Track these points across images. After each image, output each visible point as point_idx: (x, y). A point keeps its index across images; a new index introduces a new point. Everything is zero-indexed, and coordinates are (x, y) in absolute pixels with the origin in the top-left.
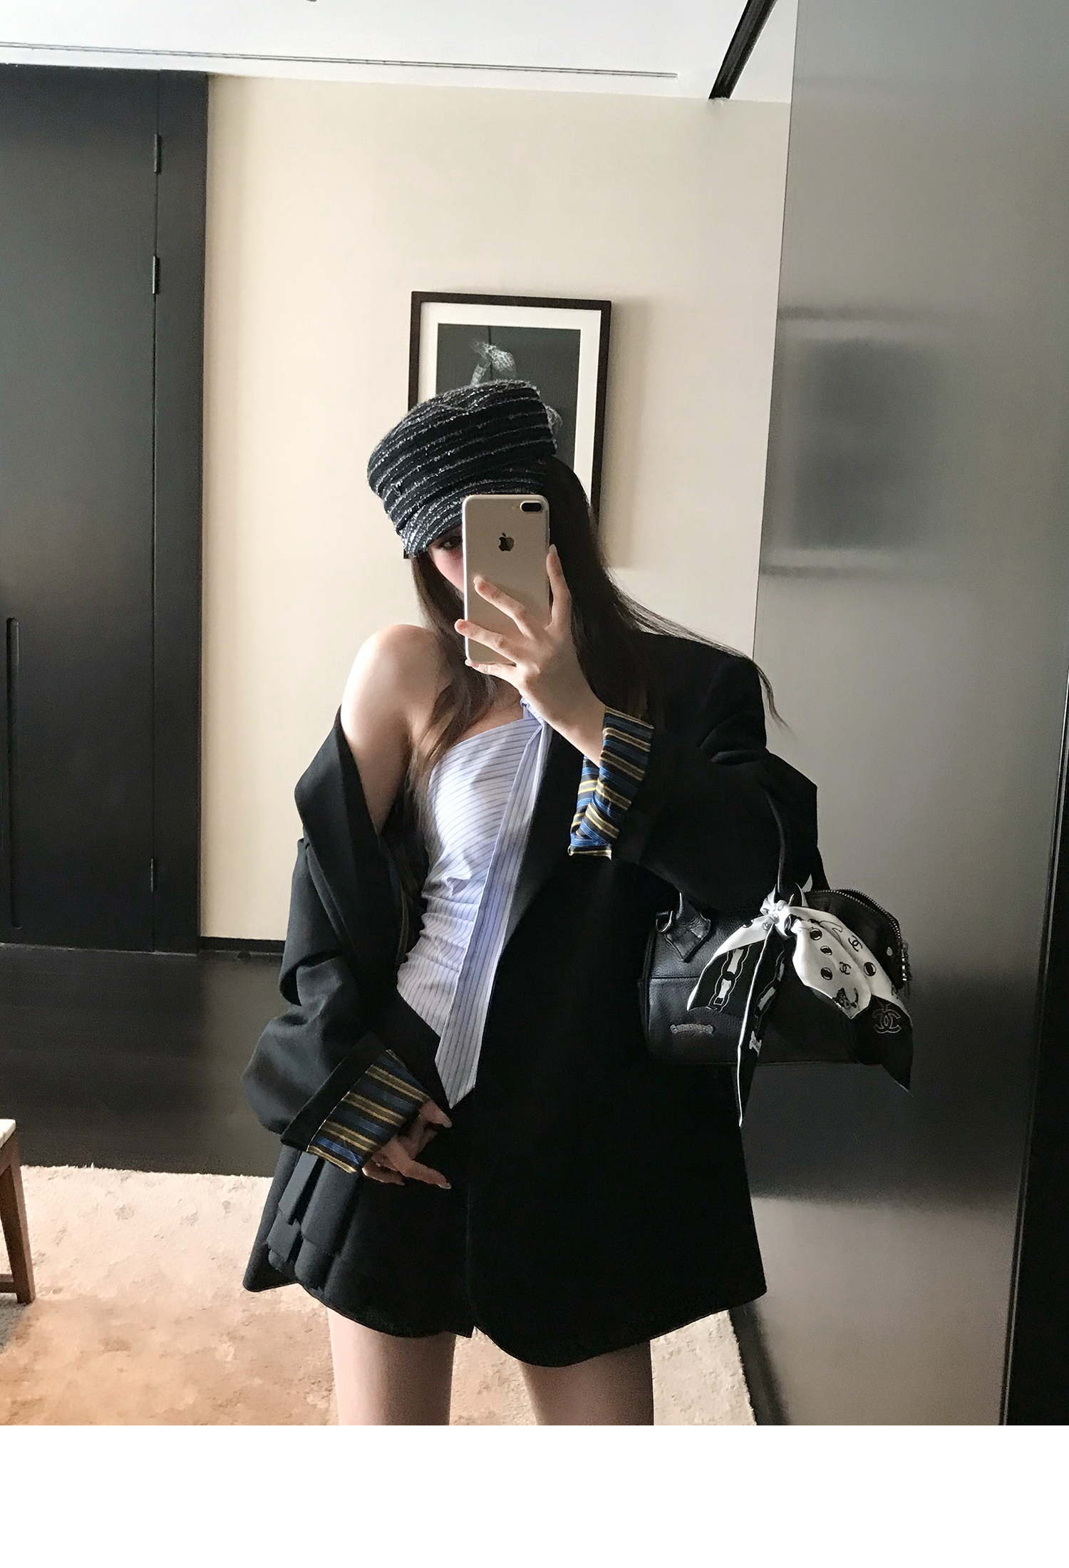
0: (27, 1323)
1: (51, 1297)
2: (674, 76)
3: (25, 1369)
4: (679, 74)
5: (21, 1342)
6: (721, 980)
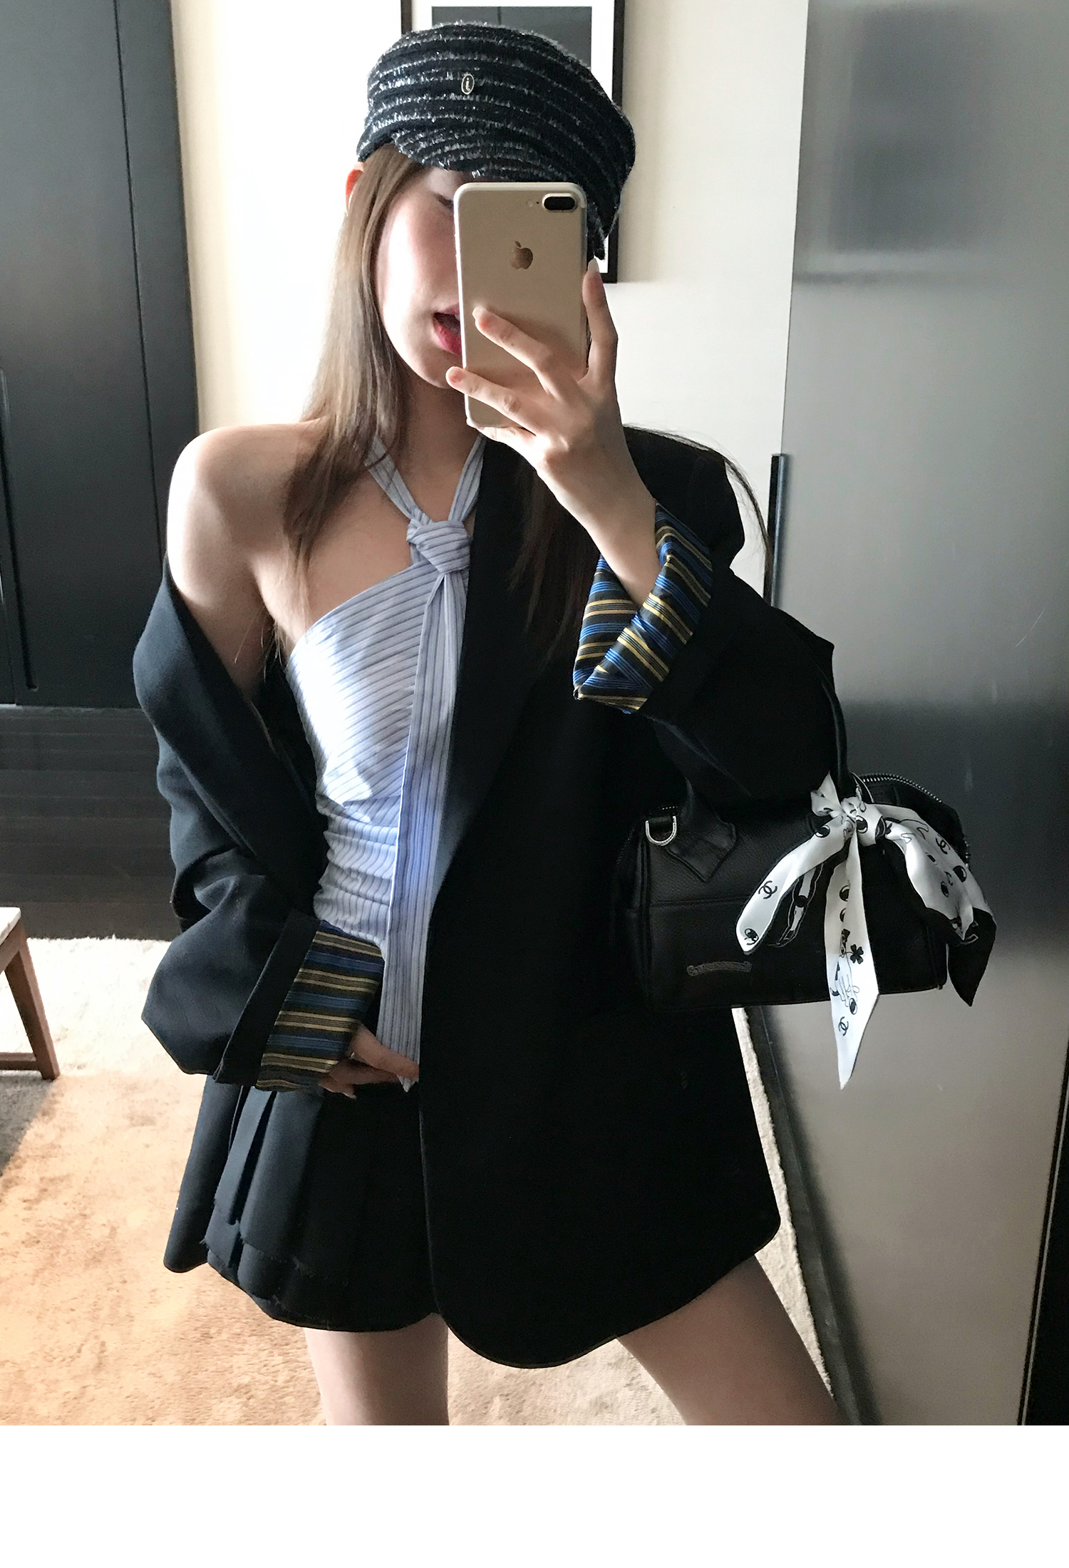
0: (52, 1099)
1: (75, 1073)
3: (53, 1146)
5: (46, 1118)
6: (793, 908)
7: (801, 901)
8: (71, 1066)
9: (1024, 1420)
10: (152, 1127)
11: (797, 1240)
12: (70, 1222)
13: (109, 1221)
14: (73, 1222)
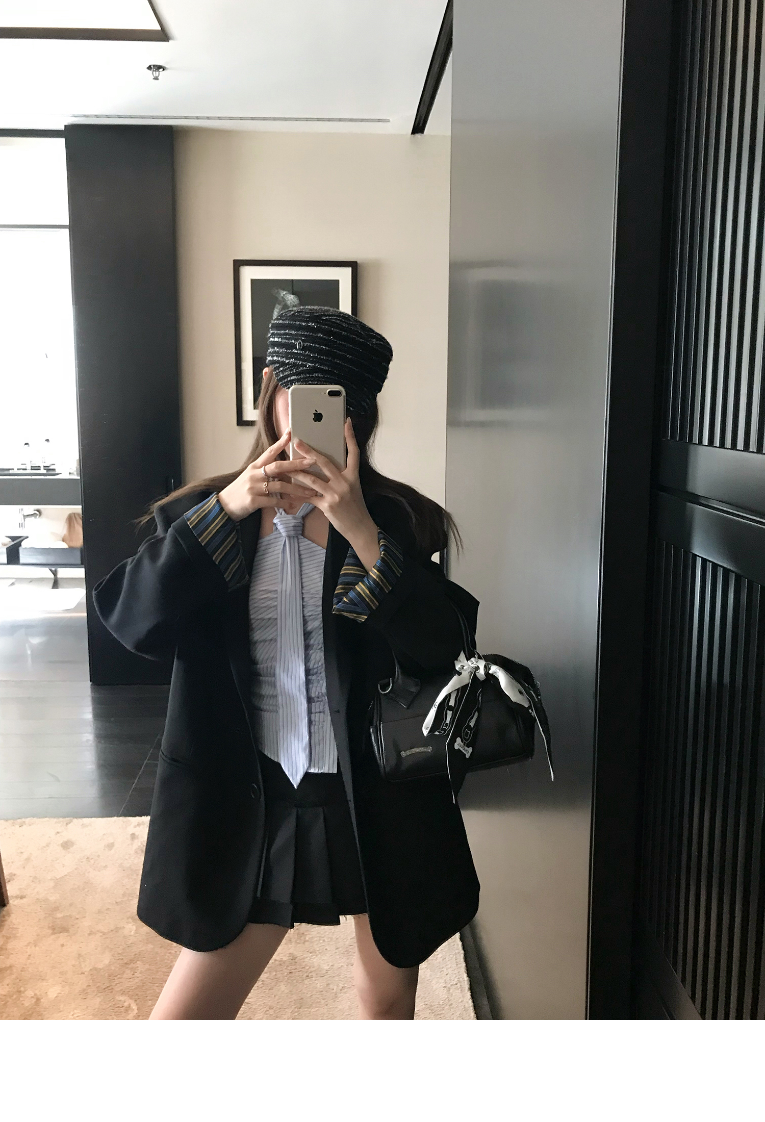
0: (2, 919)
1: (19, 901)
2: (388, 121)
4: (391, 120)
6: (446, 711)
7: (450, 708)
8: (17, 897)
9: (588, 1018)
10: (66, 934)
11: (470, 985)
12: (11, 996)
13: (35, 995)
14: (13, 996)
